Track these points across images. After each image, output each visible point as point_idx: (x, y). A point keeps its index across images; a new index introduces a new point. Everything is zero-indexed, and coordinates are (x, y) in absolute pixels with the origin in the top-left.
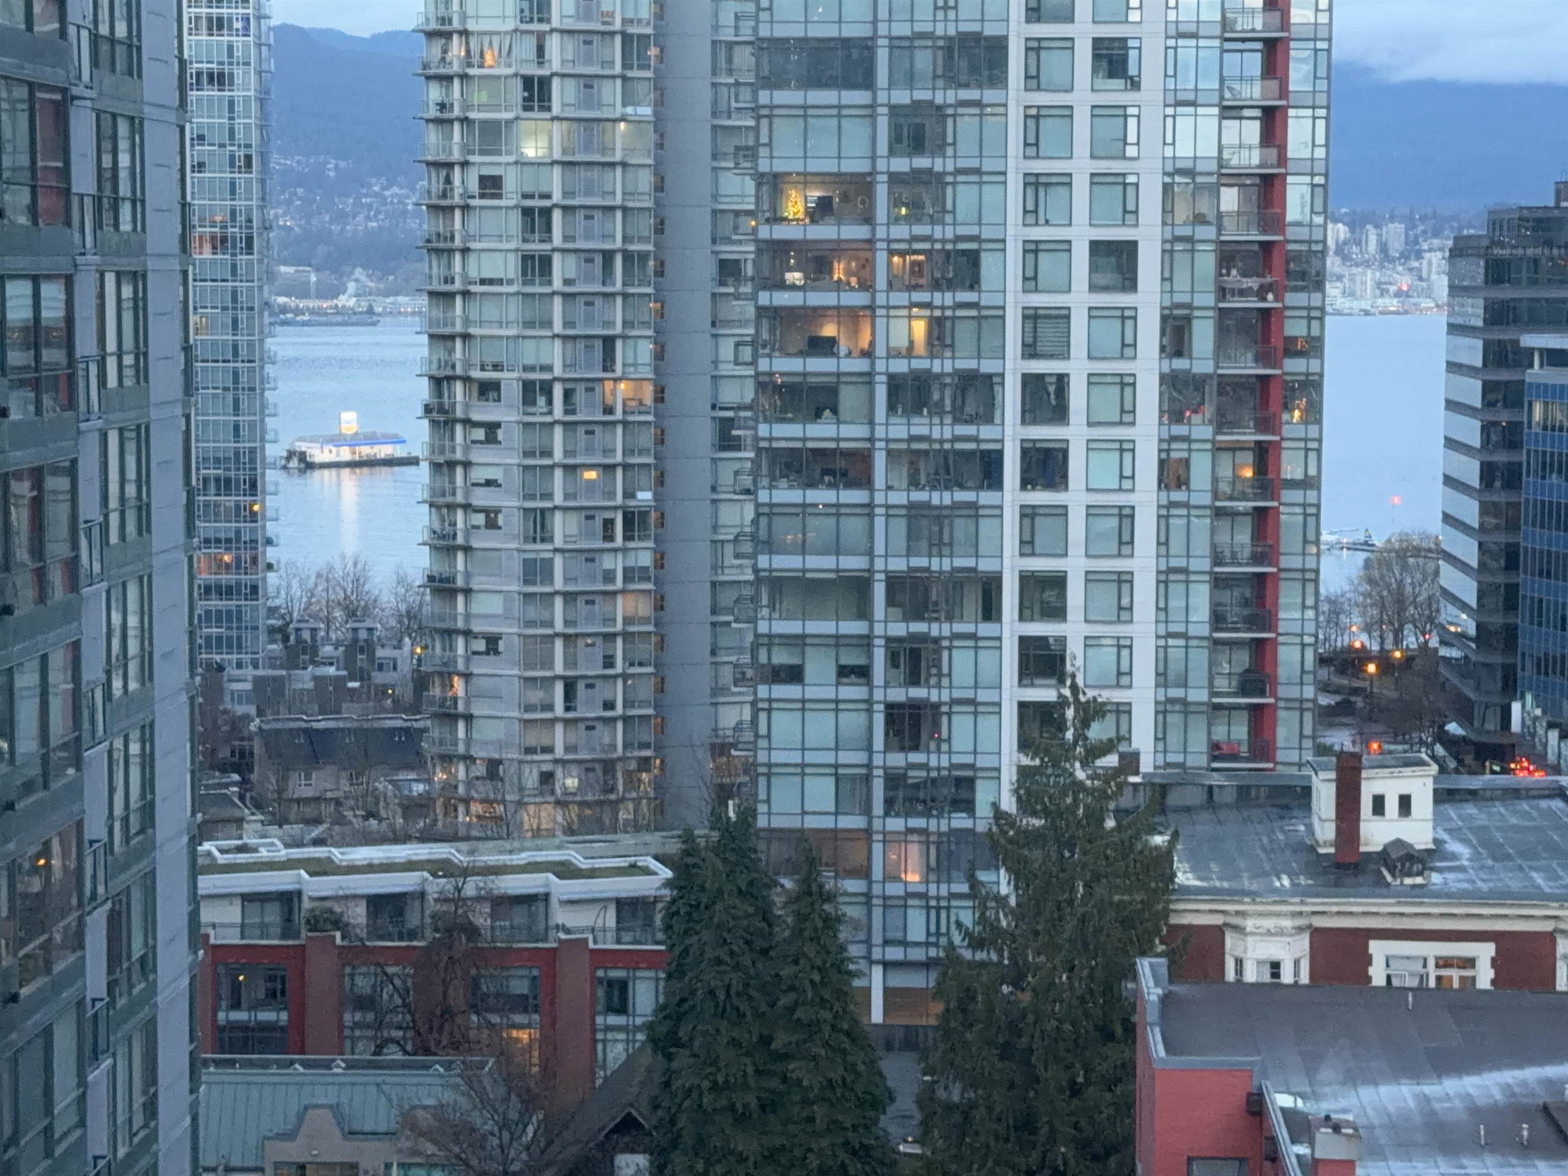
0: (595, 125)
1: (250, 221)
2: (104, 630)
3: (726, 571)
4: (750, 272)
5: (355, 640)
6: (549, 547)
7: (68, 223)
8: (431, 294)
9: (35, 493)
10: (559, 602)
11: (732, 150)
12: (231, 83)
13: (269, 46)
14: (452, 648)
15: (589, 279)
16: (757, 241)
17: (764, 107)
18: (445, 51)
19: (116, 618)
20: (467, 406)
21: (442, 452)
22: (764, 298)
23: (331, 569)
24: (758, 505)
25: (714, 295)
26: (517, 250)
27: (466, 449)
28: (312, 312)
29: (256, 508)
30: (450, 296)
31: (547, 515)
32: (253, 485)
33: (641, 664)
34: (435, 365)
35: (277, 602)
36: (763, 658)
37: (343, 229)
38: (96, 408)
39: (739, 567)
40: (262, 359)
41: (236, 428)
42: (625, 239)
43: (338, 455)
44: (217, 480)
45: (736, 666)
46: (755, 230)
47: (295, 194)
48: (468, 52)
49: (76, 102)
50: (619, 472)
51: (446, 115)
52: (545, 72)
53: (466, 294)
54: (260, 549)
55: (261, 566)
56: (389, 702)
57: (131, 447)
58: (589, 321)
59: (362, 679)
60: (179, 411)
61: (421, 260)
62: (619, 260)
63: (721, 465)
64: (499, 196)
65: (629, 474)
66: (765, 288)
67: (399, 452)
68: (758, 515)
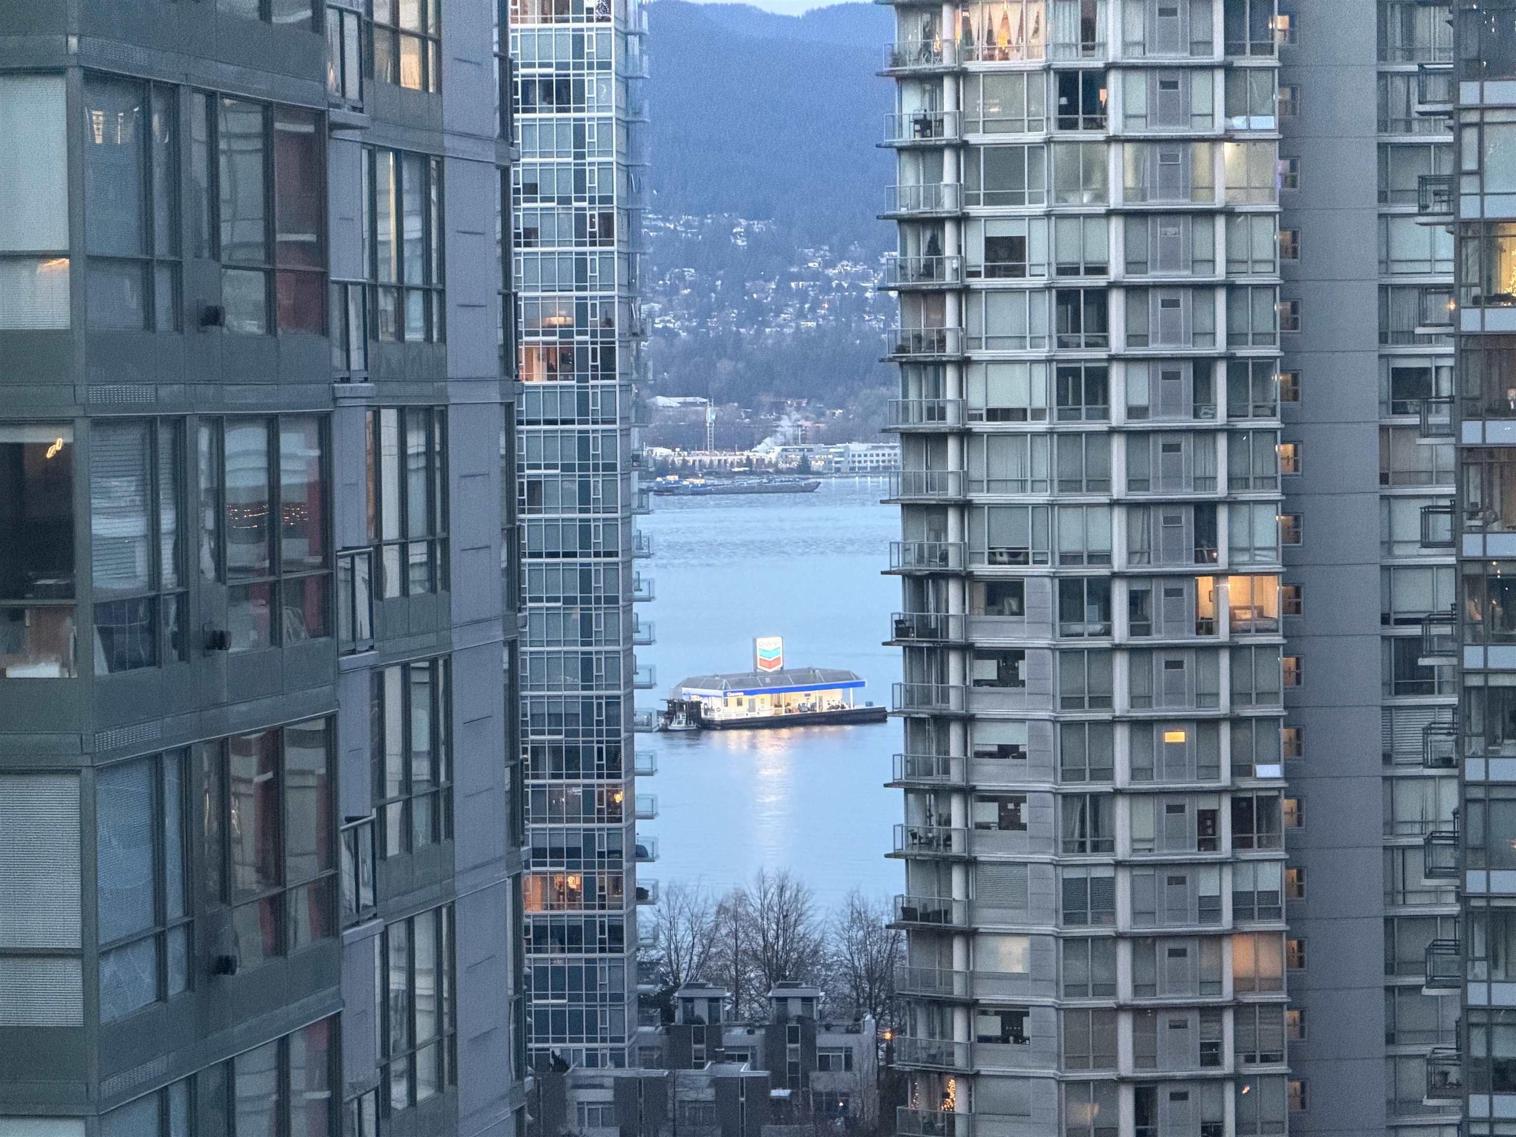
0: (1180, 151)
1: (609, 322)
2: (378, 999)
3: (1411, 899)
4: (1446, 387)
5: (782, 1018)
6: (1107, 858)
7: (324, 331)
8: (908, 437)
9: (269, 775)
10: (1124, 953)
11: (1415, 186)
12: (580, 98)
13: (641, 35)
14: (946, 1032)
15: (1170, 405)
16: (1459, 336)
17: (1469, 109)
18: (929, 34)
19: (397, 981)
20: (966, 624)
21: (926, 700)
22: (1471, 433)
23: (741, 898)
24: (1465, 785)
25: (1383, 429)
26: (1049, 361)
27: (966, 694)
28: (711, 471)
29: (618, 798)
30: (939, 439)
31: (1103, 805)
32: (614, 757)
33: (1265, 1059)
34: (912, 557)
35: (654, 954)
36: (1478, 1050)
37: (759, 333)
38: (366, 634)
39: (1437, 891)
40: (628, 550)
41: (587, 663)
42: (1232, 338)
43: (752, 709)
44: (556, 751)
45: (1430, 1061)
46: (1455, 319)
47: (682, 277)
48: (968, 34)
49: (339, 134)
50: (1225, 732)
51: (933, 140)
52: (1097, 63)
53: (964, 435)
54: (625, 865)
55: (626, 894)
56: (839, 1122)
57: (421, 698)
58: (1172, 477)
59: (793, 1084)
60: (498, 634)
61: (888, 382)
62: (1221, 372)
63: (1400, 719)
64: (1020, 272)
65: (1241, 734)
66: (1473, 415)
67: (853, 701)
68: (1466, 802)
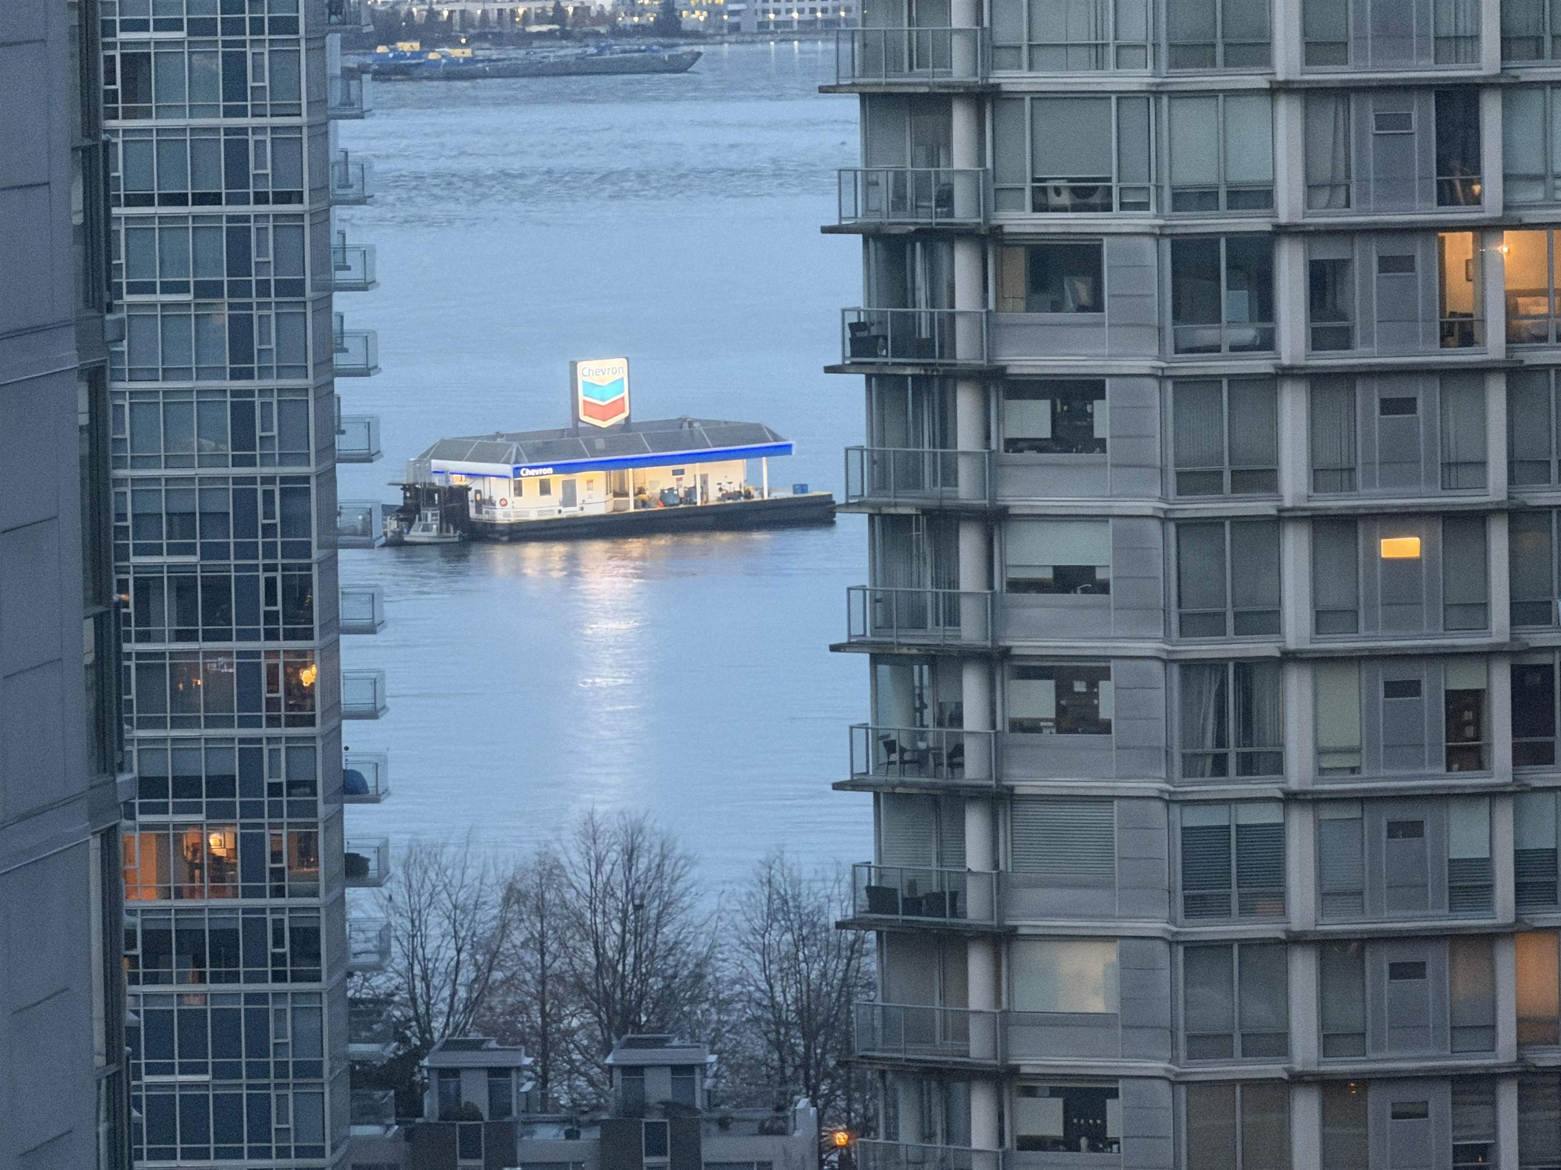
5: (634, 1107)
6: (1268, 787)
10: (1303, 970)
14: (953, 1129)
20: (991, 328)
21: (911, 479)
23: (551, 873)
27: (991, 466)
28: (484, 32)
29: (308, 676)
31: (1261, 683)
34: (883, 198)
35: (381, 983)
40: (321, 189)
41: (243, 413)
43: (569, 499)
44: (183, 585)
50: (1498, 537)
54: (322, 809)
55: (324, 867)
60: (68, 355)
65: (1529, 541)
67: (769, 482)
